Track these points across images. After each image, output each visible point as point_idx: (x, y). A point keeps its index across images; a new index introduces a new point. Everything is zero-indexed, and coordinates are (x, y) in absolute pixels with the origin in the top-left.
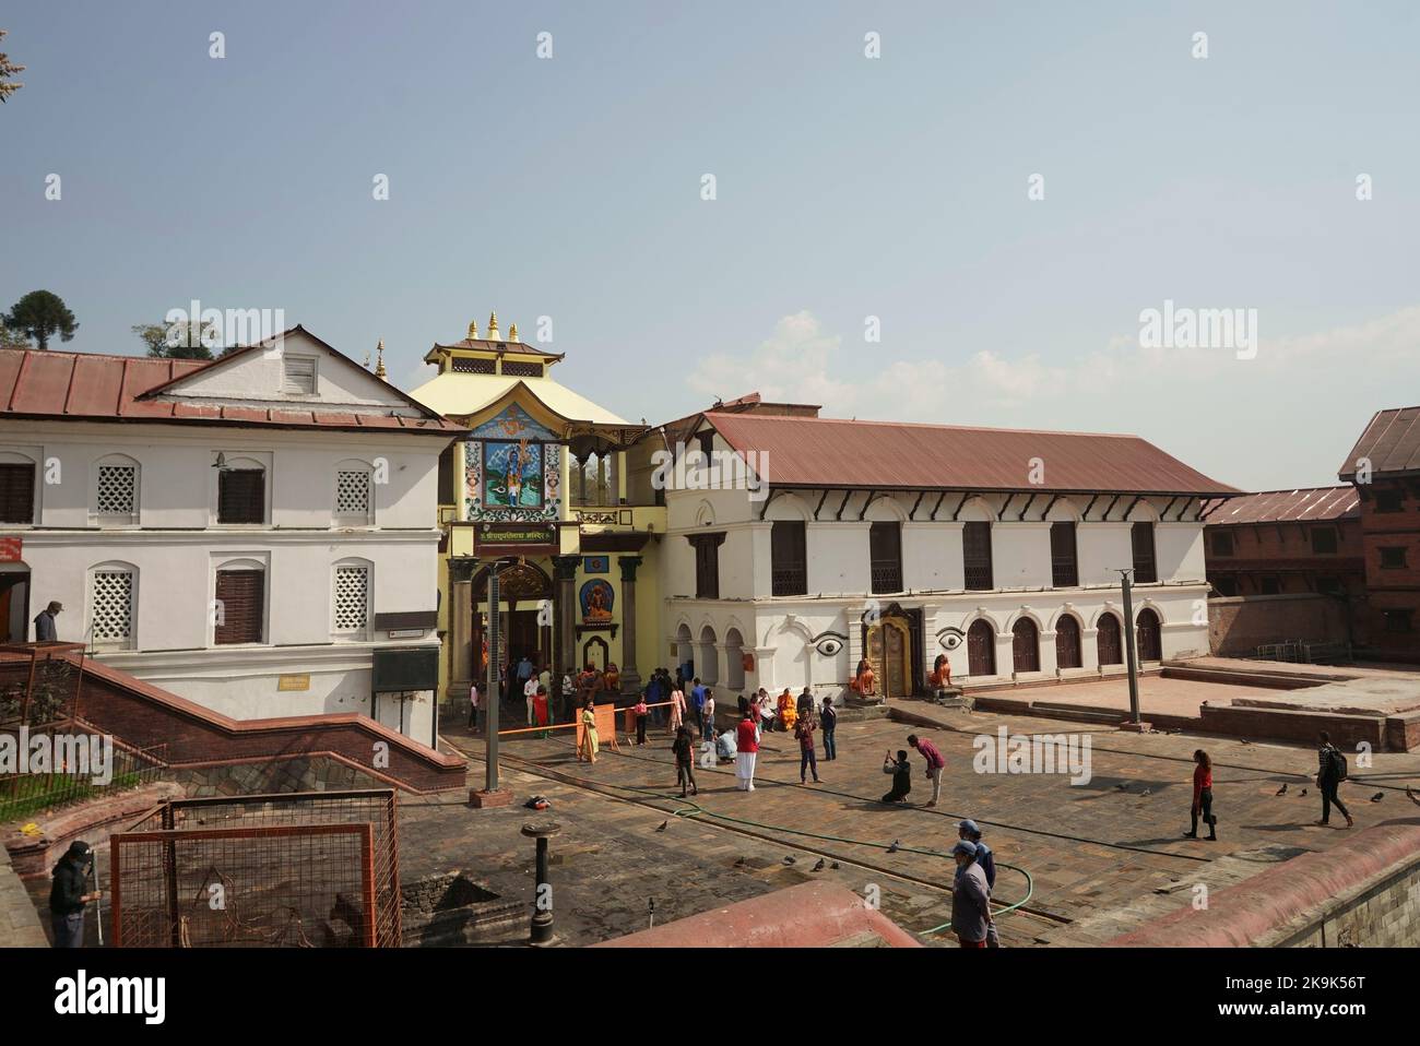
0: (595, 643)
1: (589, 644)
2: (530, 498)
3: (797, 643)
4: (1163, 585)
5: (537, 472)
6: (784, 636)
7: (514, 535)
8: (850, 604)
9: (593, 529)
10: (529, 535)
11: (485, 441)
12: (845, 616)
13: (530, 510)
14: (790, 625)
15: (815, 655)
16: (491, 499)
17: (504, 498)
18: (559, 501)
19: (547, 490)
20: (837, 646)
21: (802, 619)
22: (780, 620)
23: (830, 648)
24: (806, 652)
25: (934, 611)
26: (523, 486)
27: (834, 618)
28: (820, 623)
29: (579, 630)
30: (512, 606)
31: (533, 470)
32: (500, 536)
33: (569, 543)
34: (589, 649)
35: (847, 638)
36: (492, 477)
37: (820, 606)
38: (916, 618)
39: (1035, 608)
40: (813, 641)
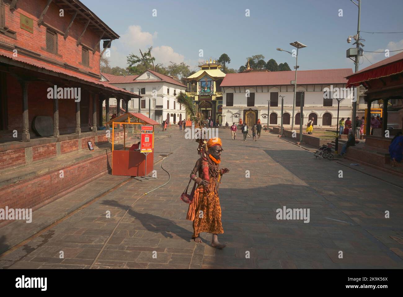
0: (220, 116)
1: (219, 116)
2: (209, 91)
3: (230, 115)
4: (333, 107)
5: (210, 86)
6: (228, 113)
7: (205, 97)
8: (241, 108)
9: (218, 96)
10: (207, 97)
11: (201, 82)
12: (240, 110)
13: (209, 93)
14: (228, 112)
15: (234, 117)
16: (202, 91)
17: (204, 91)
18: (213, 91)
19: (211, 89)
20: (238, 116)
21: (232, 111)
22: (227, 110)
23: (236, 116)
24: (232, 116)
25: (260, 110)
26: (207, 89)
27: (238, 110)
28: (235, 111)
29: (217, 113)
30: (206, 109)
31: (209, 86)
32: (203, 97)
33: (214, 98)
34: (219, 117)
35: (240, 114)
36: (202, 87)
37: (235, 108)
38: (256, 112)
39: (289, 110)
40: (233, 115)
